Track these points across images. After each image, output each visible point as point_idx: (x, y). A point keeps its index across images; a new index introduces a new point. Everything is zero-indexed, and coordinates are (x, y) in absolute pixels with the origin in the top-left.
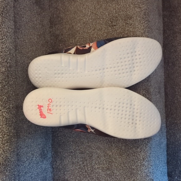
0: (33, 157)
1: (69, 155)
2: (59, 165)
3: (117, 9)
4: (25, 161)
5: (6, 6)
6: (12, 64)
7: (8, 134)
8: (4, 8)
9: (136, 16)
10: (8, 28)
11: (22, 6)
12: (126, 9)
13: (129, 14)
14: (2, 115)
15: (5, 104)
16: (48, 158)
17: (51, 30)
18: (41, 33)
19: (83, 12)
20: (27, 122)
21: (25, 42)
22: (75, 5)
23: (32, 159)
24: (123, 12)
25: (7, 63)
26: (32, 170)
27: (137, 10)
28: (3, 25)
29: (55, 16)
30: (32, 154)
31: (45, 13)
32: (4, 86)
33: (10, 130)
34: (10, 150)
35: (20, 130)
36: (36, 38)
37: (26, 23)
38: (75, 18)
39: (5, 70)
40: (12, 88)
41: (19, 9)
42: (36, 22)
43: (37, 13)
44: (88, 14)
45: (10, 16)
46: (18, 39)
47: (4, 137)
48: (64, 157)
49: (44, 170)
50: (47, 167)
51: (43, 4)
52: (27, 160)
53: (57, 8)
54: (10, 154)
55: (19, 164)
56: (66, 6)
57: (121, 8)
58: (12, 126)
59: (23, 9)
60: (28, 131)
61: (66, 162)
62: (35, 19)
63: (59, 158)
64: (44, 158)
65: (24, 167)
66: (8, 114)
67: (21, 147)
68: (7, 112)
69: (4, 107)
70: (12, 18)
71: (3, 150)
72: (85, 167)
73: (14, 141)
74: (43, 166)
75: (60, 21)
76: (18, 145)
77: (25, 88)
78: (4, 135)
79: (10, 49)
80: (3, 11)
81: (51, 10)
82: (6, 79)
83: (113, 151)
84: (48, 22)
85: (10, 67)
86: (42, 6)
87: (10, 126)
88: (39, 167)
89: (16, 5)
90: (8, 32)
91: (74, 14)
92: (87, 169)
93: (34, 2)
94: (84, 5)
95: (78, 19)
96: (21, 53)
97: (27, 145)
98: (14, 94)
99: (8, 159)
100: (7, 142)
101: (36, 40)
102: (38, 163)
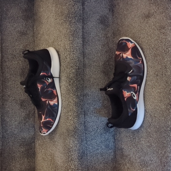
0: (98, 129)
1: (124, 131)
2: (118, 138)
3: (154, 22)
4: (92, 132)
5: (76, 30)
6: (80, 67)
7: (77, 112)
8: (74, 31)
9: (168, 26)
10: (78, 43)
11: (89, 27)
12: (161, 21)
13: (163, 25)
14: (73, 100)
15: (75, 93)
16: (110, 131)
17: (114, 40)
18: (105, 43)
19: (132, 25)
20: (93, 105)
21: (92, 51)
22: (128, 20)
23: (97, 131)
24: (158, 23)
25: (77, 66)
26: (97, 138)
27: (169, 21)
28: (73, 42)
29: (116, 29)
30: (97, 127)
31: (109, 28)
32: (74, 81)
33: (78, 109)
34: (78, 122)
35: (87, 110)
36: (100, 47)
37: (93, 38)
38: (128, 30)
39: (75, 71)
40: (80, 83)
41: (87, 29)
42: (101, 36)
43: (102, 29)
44: (136, 26)
45: (79, 35)
46: (87, 49)
47: (74, 114)
48: (121, 132)
49: (107, 140)
50: (109, 138)
51: (108, 22)
52: (93, 131)
53: (117, 23)
54: (79, 125)
55: (87, 132)
56: (123, 22)
57: (157, 21)
58: (80, 107)
59: (91, 28)
60: (94, 111)
61: (122, 135)
62: (100, 34)
63: (118, 132)
64: (107, 132)
65: (91, 135)
66: (77, 99)
67: (88, 122)
68: (76, 98)
69: (74, 95)
70: (81, 36)
71: (74, 122)
72: (134, 139)
73: (81, 117)
74: (106, 136)
75: (119, 32)
76: (86, 120)
77: (91, 82)
78: (74, 112)
79: (79, 58)
80: (73, 33)
81: (114, 25)
82: (75, 76)
83: (152, 129)
84: (111, 34)
85: (79, 69)
86: (106, 24)
87: (78, 107)
88: (103, 137)
89: (85, 27)
90: (77, 47)
91: (128, 27)
92: (135, 141)
93: (99, 22)
94: (133, 20)
95: (130, 30)
96: (89, 58)
97: (93, 121)
98: (81, 87)
99: (77, 128)
100: (76, 117)
101: (101, 49)
102: (102, 134)
